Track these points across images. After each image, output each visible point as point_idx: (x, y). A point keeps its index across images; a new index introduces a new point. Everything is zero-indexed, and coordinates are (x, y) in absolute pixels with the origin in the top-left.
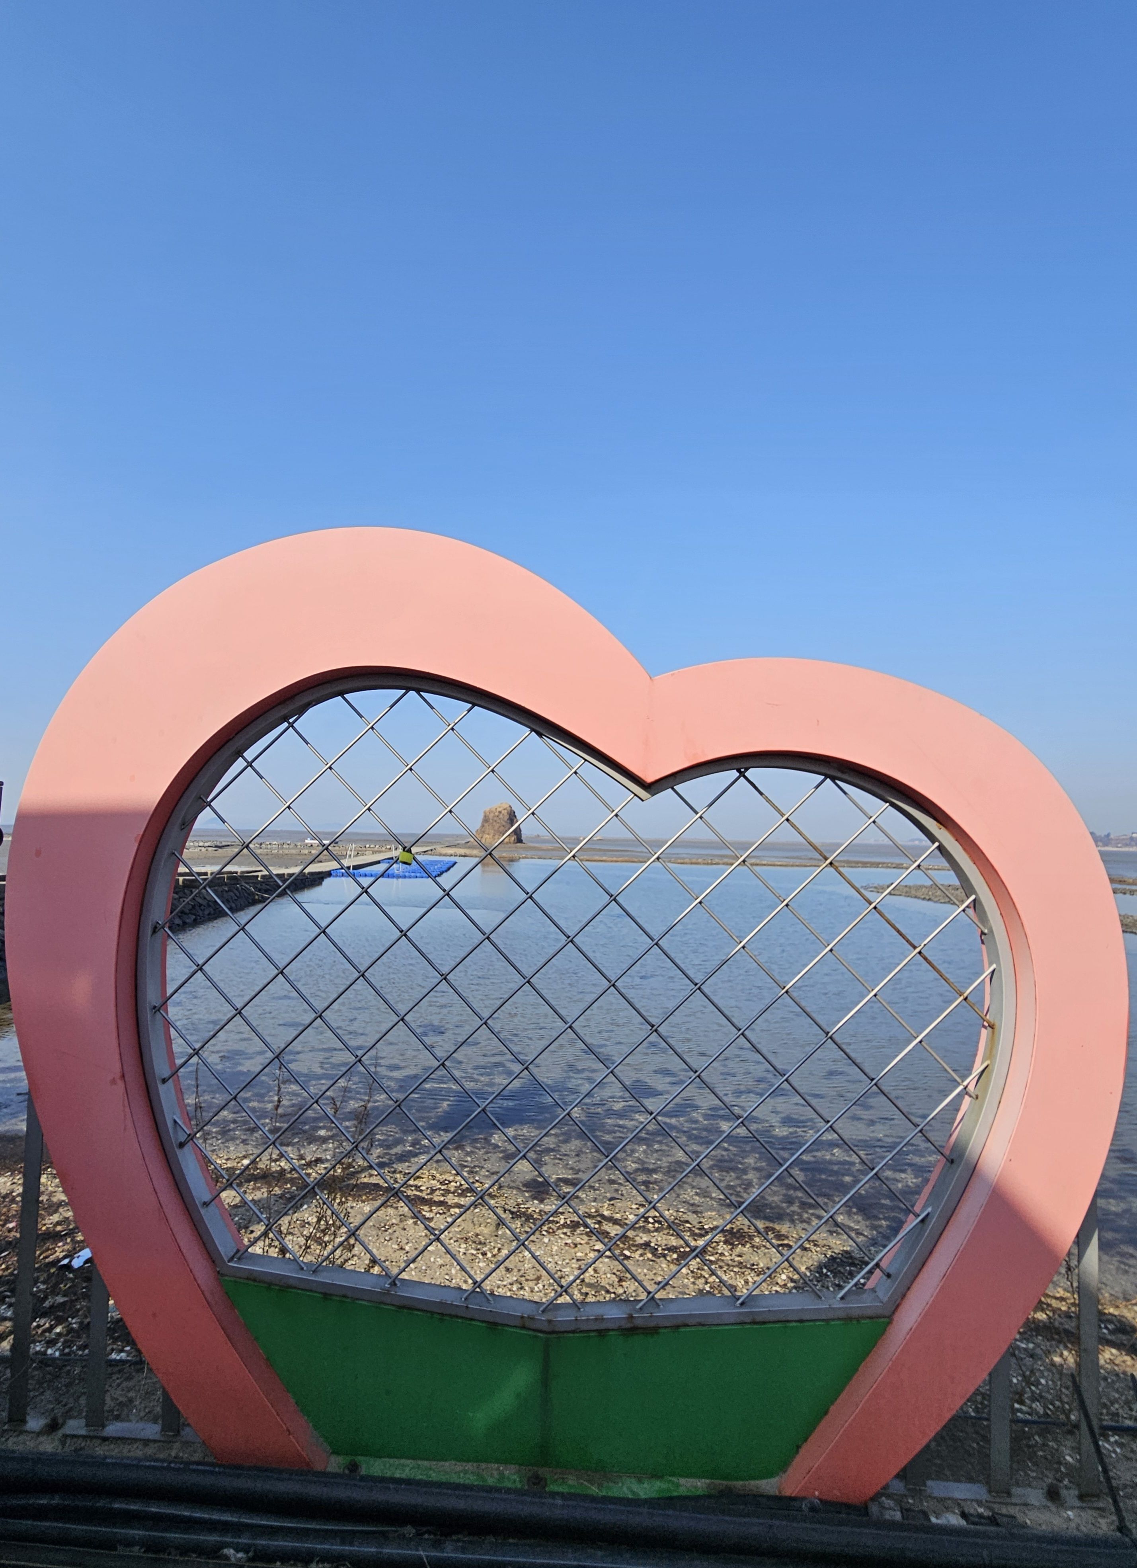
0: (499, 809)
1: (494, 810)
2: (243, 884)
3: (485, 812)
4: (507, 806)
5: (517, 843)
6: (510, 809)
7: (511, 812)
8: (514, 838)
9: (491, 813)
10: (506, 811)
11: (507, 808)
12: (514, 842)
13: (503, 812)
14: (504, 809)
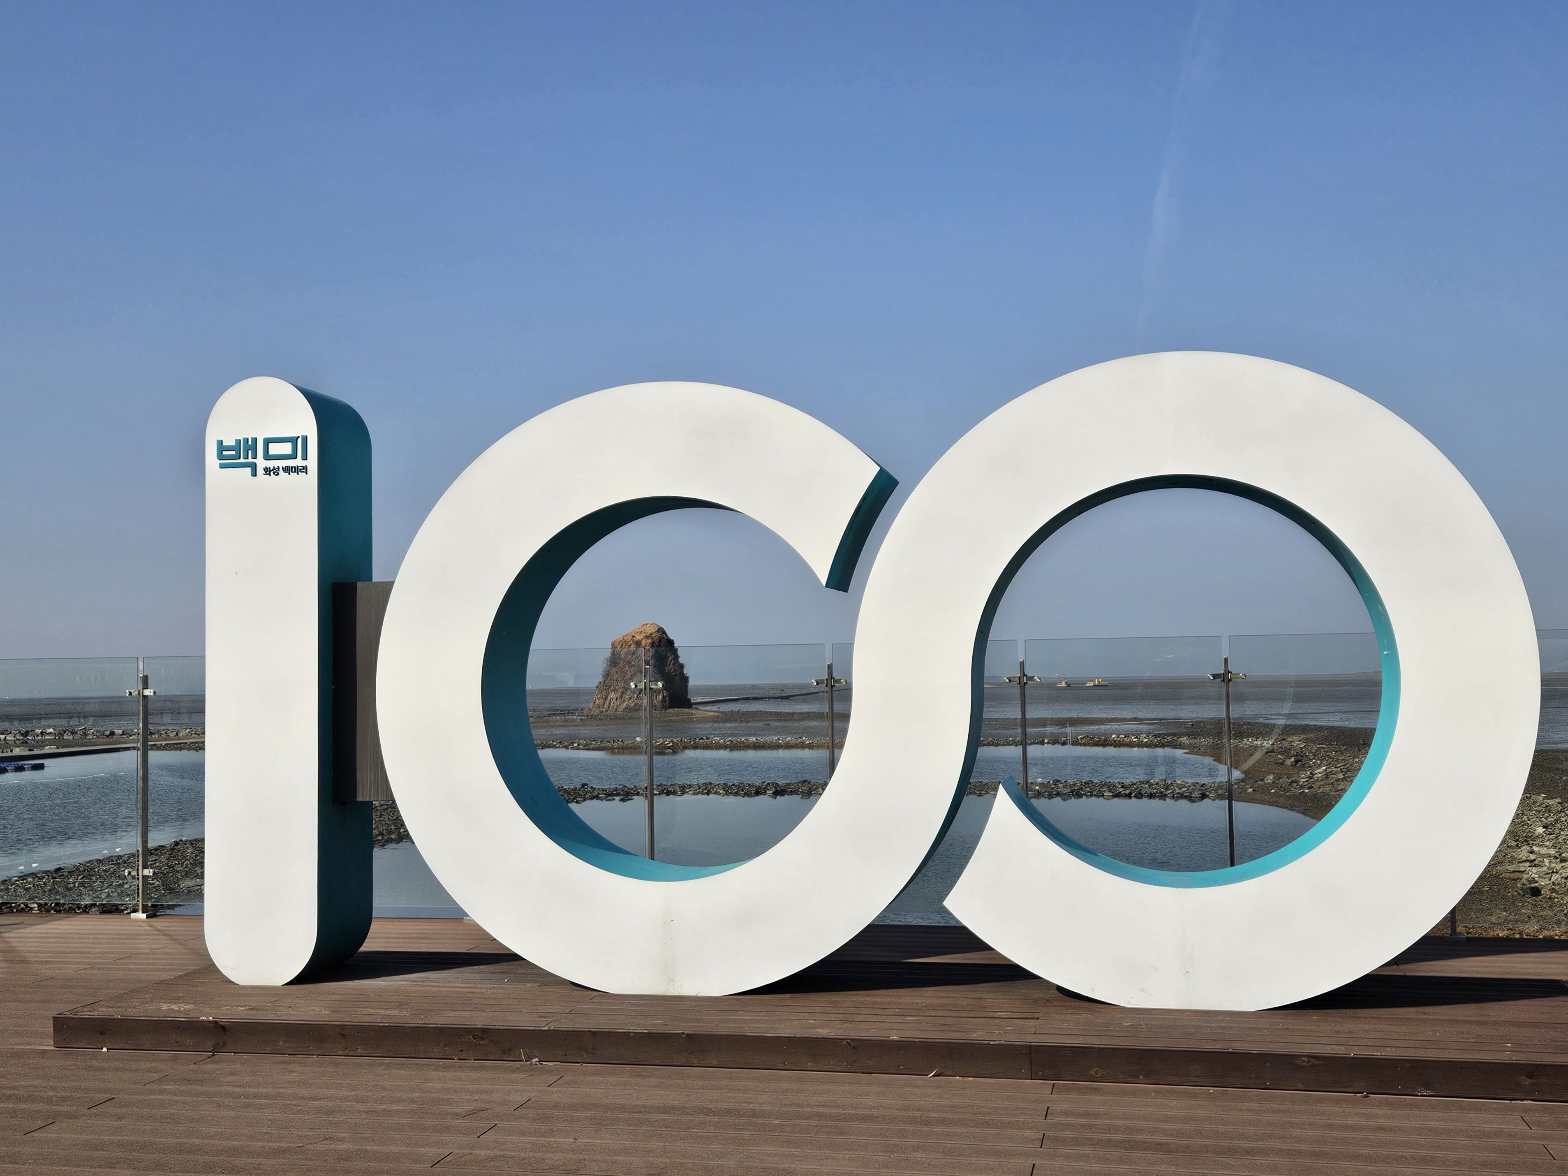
0: (638, 638)
1: (629, 638)
3: (613, 645)
4: (654, 630)
5: (670, 707)
6: (658, 635)
7: (660, 641)
8: (663, 696)
9: (624, 646)
10: (650, 641)
11: (651, 634)
12: (663, 705)
13: (644, 642)
14: (647, 637)
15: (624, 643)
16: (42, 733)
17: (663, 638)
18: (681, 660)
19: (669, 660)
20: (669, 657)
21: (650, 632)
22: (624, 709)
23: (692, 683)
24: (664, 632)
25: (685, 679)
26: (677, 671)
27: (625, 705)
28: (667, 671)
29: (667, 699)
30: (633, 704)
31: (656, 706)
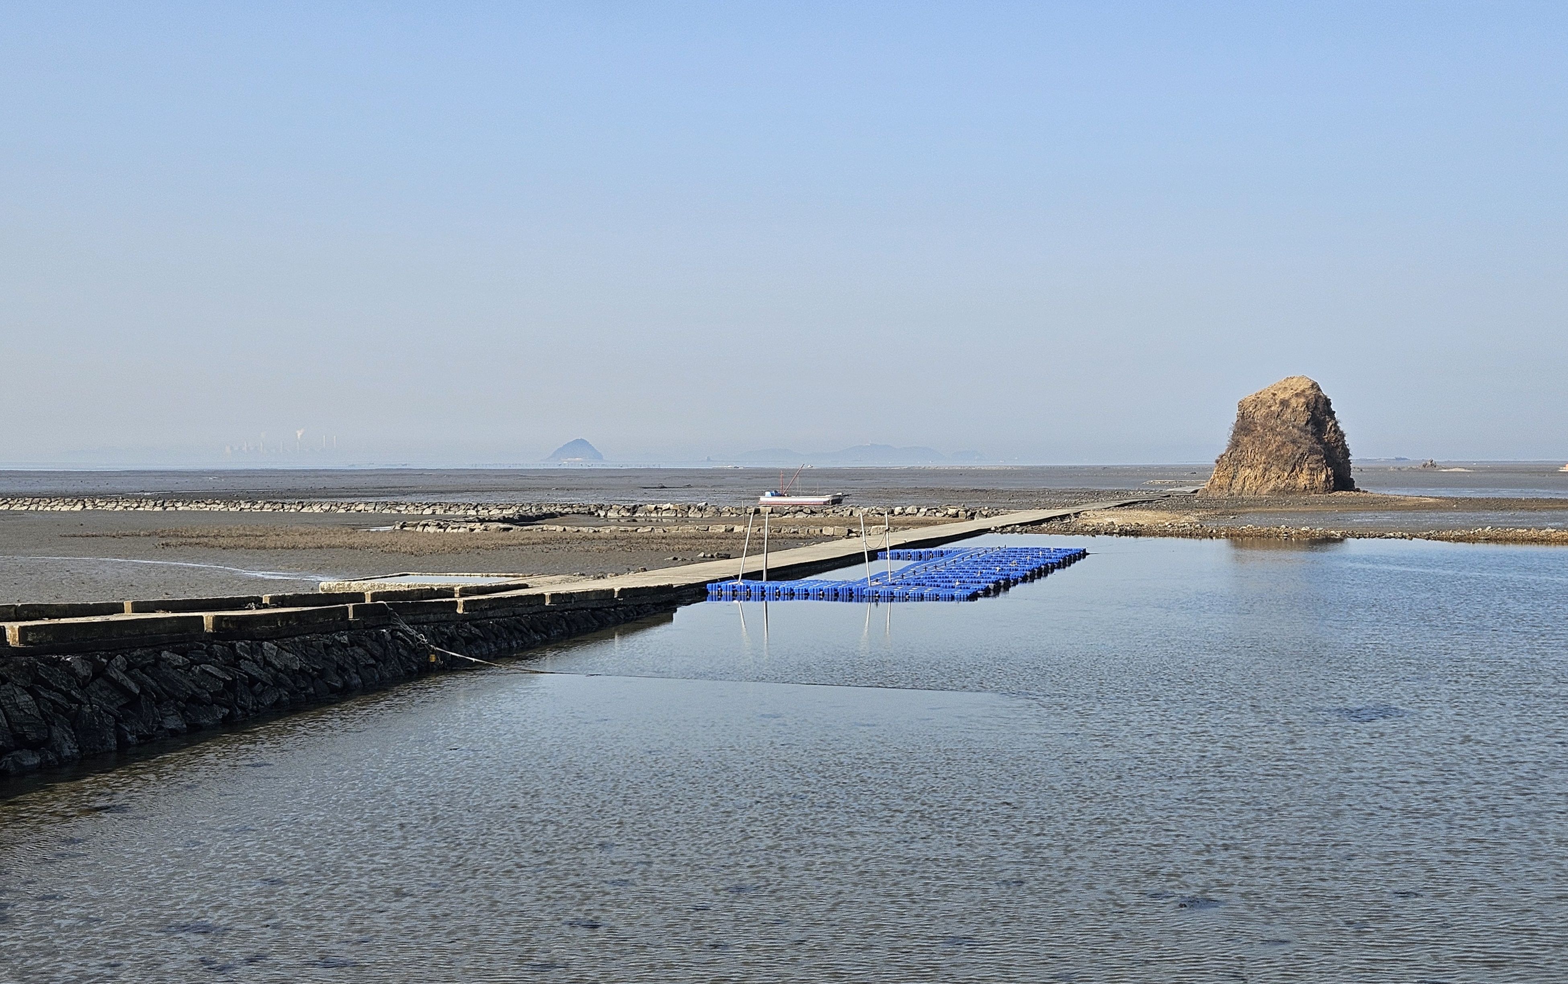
0: (1281, 396)
1: (1267, 396)
2: (403, 626)
3: (1241, 406)
4: (1304, 385)
5: (1334, 490)
6: (1314, 392)
7: (1316, 401)
8: (1326, 476)
9: (1259, 407)
10: (1303, 400)
11: (1304, 391)
12: (1326, 487)
13: (1293, 402)
14: (1297, 395)
15: (1258, 402)
16: (656, 508)
17: (1320, 396)
18: (1342, 427)
19: (1329, 427)
20: (1328, 422)
21: (1302, 388)
22: (1272, 490)
23: (1354, 458)
24: (1319, 389)
25: (1347, 453)
26: (1339, 441)
27: (1271, 486)
28: (1326, 440)
29: (1332, 478)
30: (1283, 485)
31: (1316, 487)
